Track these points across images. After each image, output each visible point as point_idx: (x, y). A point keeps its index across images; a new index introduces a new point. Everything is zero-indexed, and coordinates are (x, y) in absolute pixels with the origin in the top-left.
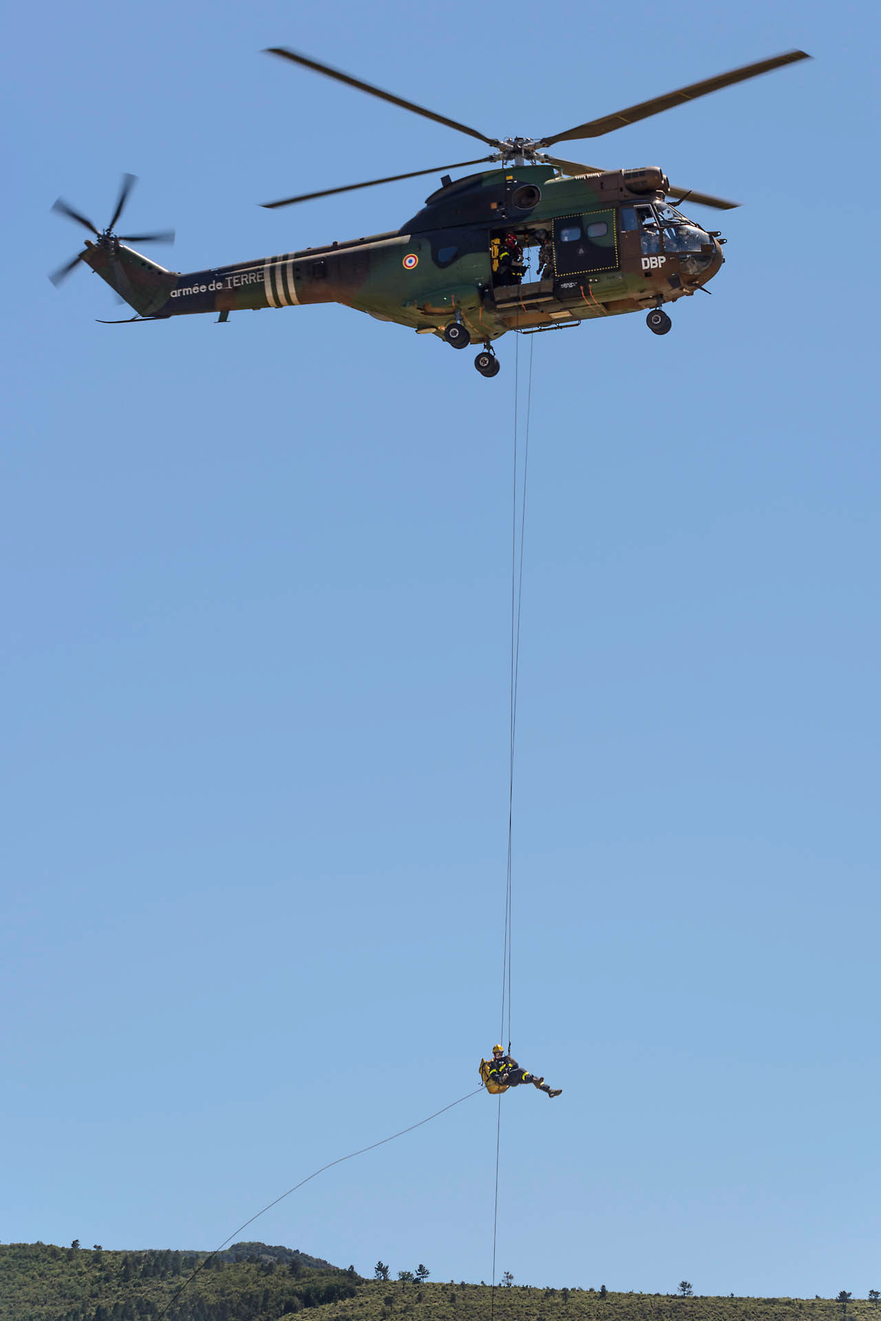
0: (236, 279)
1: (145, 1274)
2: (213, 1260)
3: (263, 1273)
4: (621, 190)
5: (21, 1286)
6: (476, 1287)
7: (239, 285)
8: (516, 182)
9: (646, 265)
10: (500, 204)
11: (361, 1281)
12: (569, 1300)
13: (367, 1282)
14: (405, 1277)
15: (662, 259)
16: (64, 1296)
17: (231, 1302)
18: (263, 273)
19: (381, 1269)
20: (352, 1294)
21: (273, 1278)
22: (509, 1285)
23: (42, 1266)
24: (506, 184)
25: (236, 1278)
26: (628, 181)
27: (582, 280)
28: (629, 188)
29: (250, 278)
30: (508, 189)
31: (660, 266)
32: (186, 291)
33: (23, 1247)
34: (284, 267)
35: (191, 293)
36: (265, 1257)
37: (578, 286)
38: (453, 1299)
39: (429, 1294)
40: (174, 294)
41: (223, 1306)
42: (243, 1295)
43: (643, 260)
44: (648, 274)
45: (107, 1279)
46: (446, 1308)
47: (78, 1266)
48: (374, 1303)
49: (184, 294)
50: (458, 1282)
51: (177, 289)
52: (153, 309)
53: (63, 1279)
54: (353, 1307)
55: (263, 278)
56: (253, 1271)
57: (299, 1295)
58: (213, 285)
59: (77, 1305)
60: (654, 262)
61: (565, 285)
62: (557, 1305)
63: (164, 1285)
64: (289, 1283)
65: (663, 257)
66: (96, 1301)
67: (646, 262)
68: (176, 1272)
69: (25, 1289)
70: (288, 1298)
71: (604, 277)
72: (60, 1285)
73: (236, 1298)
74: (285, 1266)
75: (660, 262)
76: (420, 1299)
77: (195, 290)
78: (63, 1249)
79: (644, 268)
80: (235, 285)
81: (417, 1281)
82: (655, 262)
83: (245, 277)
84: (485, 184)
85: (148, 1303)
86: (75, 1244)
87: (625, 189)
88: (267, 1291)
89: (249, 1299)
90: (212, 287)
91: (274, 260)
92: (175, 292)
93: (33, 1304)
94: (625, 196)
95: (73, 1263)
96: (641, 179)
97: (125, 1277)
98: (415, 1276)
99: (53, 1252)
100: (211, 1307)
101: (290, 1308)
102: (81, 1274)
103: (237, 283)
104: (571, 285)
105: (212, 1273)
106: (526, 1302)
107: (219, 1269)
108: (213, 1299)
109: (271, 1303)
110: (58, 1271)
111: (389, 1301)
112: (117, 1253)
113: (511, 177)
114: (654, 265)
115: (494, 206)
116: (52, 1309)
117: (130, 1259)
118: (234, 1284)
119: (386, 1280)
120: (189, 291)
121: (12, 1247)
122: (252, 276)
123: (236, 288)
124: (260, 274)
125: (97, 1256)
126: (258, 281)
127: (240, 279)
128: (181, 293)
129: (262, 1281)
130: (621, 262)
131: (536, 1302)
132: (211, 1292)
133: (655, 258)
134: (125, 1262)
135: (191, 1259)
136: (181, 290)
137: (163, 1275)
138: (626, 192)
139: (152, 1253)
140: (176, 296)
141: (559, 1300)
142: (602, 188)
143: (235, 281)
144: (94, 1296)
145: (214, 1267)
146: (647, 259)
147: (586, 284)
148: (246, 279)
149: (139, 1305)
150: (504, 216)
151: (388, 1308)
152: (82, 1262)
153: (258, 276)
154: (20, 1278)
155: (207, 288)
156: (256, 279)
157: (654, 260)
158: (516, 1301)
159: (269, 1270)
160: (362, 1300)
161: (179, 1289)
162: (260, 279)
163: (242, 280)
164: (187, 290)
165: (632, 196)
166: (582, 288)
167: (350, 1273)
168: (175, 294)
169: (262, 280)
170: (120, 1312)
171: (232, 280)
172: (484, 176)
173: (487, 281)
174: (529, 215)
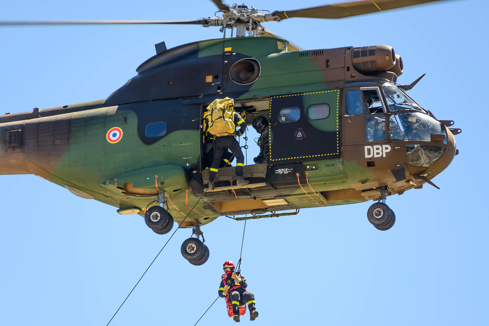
4: (348, 70)
8: (234, 54)
9: (369, 153)
10: (216, 77)
15: (387, 148)
24: (224, 56)
26: (356, 60)
27: (298, 166)
28: (358, 69)
30: (226, 62)
31: (384, 156)
37: (295, 172)
43: (366, 148)
44: (371, 164)
60: (378, 151)
61: (280, 171)
65: (388, 146)
67: (369, 150)
71: (322, 164)
75: (385, 151)
79: (367, 156)
82: (380, 151)
84: (201, 55)
87: (352, 69)
94: (352, 77)
96: (368, 58)
104: (286, 171)
113: (229, 49)
114: (378, 154)
115: (209, 79)
130: (342, 149)
133: (379, 147)
138: (352, 71)
142: (327, 66)
146: (370, 147)
147: (302, 170)
150: (219, 91)
157: (378, 149)
165: (359, 76)
166: (298, 175)
172: (201, 45)
173: (195, 161)
174: (247, 91)
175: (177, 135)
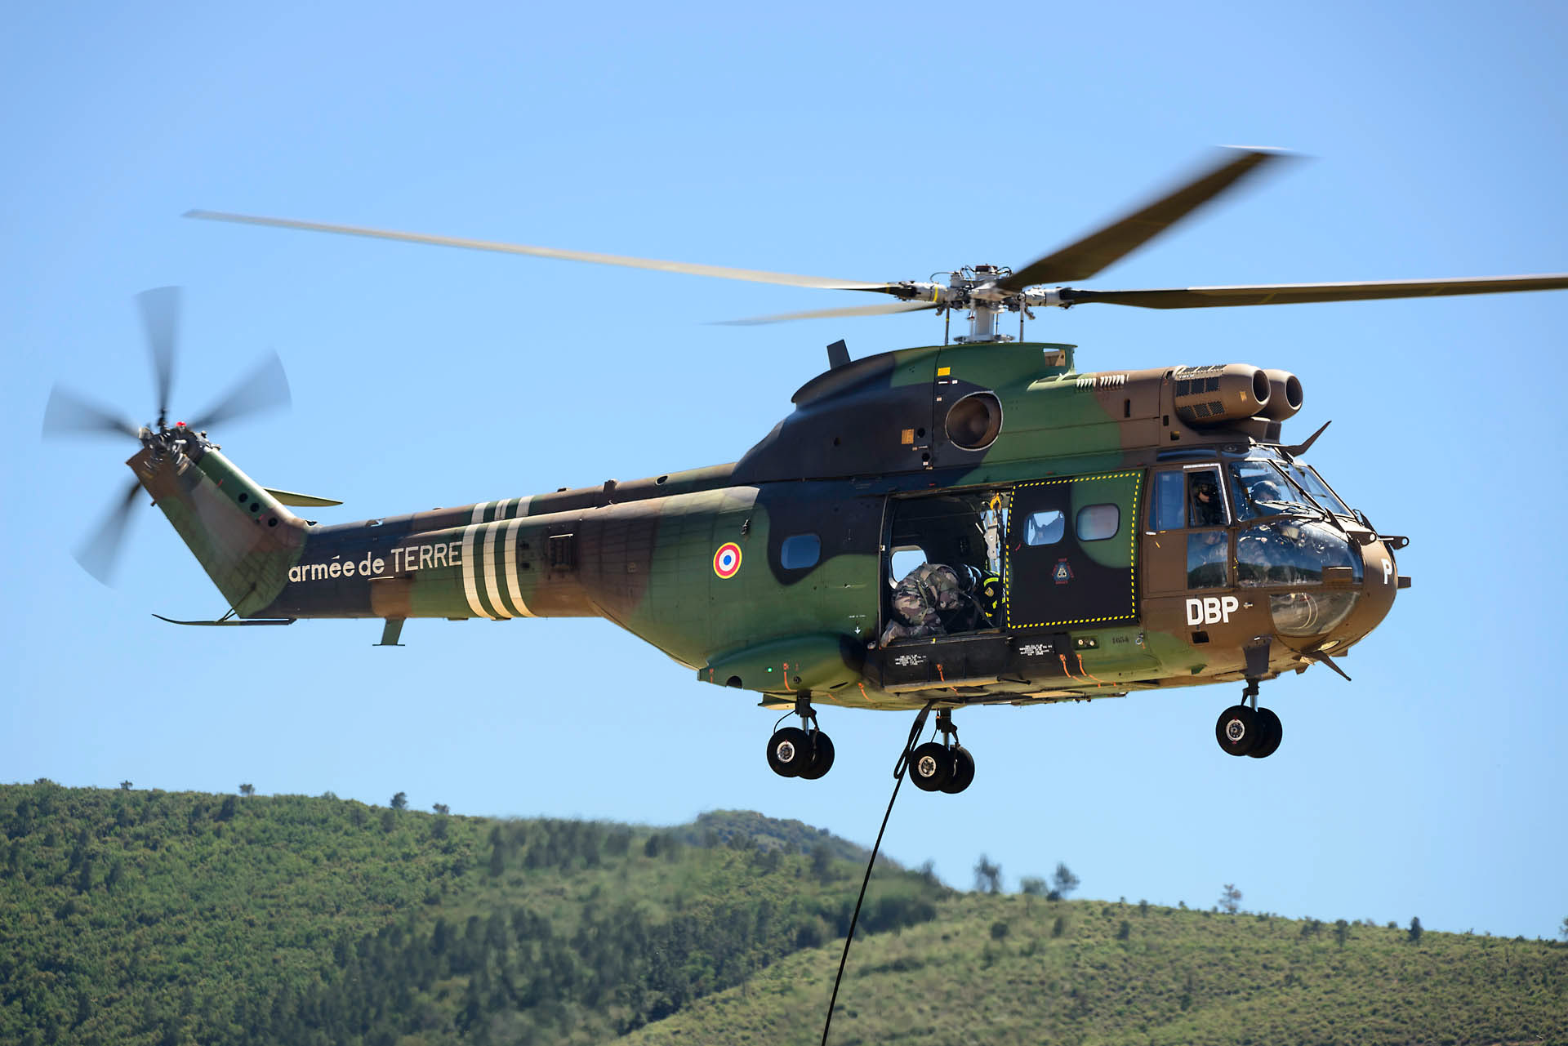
0: (411, 553)
1: (531, 862)
2: (660, 843)
3: (756, 870)
4: (1166, 420)
5: (291, 877)
6: (1169, 912)
7: (416, 568)
8: (955, 382)
9: (1195, 616)
10: (920, 433)
11: (946, 894)
12: (1348, 943)
13: (959, 896)
14: (1031, 888)
15: (1230, 604)
16: (374, 899)
17: (695, 923)
18: (461, 546)
19: (988, 871)
20: (928, 915)
21: (777, 879)
22: (1233, 910)
23: (334, 840)
24: (935, 387)
25: (706, 877)
26: (1182, 401)
27: (1061, 641)
28: (1186, 418)
29: (437, 555)
30: (939, 399)
31: (1226, 620)
32: (317, 570)
33: (299, 801)
34: (501, 533)
35: (326, 577)
36: (762, 839)
37: (1056, 652)
38: (1124, 932)
39: (1076, 922)
40: (295, 574)
41: (678, 928)
42: (718, 911)
43: (1190, 602)
44: (1199, 636)
45: (457, 870)
46: (1109, 950)
47: (403, 842)
48: (971, 935)
49: (313, 578)
50: (1133, 900)
51: (301, 564)
52: (254, 603)
53: (372, 867)
54: (929, 940)
55: (458, 558)
56: (740, 866)
57: (826, 915)
58: (368, 563)
59: (398, 918)
60: (1213, 610)
61: (1028, 650)
62: (1324, 951)
63: (567, 885)
64: (808, 890)
65: (1233, 599)
66: (435, 912)
67: (1195, 607)
68: (592, 861)
69: (300, 881)
70: (805, 919)
71: (1107, 636)
72: (367, 877)
73: (703, 915)
74: (803, 860)
75: (1227, 610)
76: (1058, 931)
77: (334, 570)
78: (373, 809)
79: (1191, 622)
80: (408, 568)
81: (1053, 896)
82: (1216, 610)
83: (426, 552)
84: (897, 381)
85: (535, 920)
86: (398, 800)
87: (1173, 420)
88: (765, 903)
89: (732, 920)
90: (365, 568)
91: (489, 514)
92: (298, 569)
93: (314, 910)
94: (1174, 437)
95: (394, 835)
96: (1206, 398)
97: (495, 867)
98: (1051, 886)
99: (356, 814)
100: (656, 932)
101: (808, 939)
102: (407, 857)
103: (411, 564)
104: (1040, 650)
105: (659, 864)
106: (1264, 945)
107: (672, 858)
108: (659, 915)
109: (773, 928)
110: (366, 850)
111: (999, 932)
112: (479, 821)
113: (944, 371)
114: (1213, 615)
115: (908, 437)
116: (350, 921)
117: (504, 835)
118: (701, 887)
119: (994, 893)
120: (323, 569)
121: (277, 801)
122: (441, 550)
123: (410, 576)
124: (455, 548)
125: (439, 825)
126: (451, 564)
127: (416, 554)
128: (309, 572)
129: (757, 884)
130: (1143, 604)
131: (1283, 944)
132: (656, 900)
133: (1214, 600)
134: (494, 838)
135: (619, 838)
136: (308, 567)
137: (565, 864)
138: (1176, 427)
139: (547, 824)
140: (298, 579)
141: (1328, 943)
142: (1127, 414)
143: (408, 559)
144: (431, 901)
145: (663, 855)
146: (1197, 602)
147: (1071, 649)
148: (428, 557)
149: (518, 920)
150: (926, 464)
151: (996, 945)
152: (411, 836)
153: (451, 554)
154: (291, 860)
155: (357, 569)
156: (447, 557)
157: (1212, 605)
158: (1247, 941)
159: (768, 863)
160: (947, 928)
161: (596, 892)
162: (455, 558)
163: (422, 557)
164: (320, 568)
165: (1187, 437)
166: (1062, 657)
167: (925, 878)
168: (297, 574)
169: (460, 563)
170: (481, 932)
171: (402, 555)
172: (901, 359)
173: (870, 625)
174: (975, 466)
175: (840, 564)
